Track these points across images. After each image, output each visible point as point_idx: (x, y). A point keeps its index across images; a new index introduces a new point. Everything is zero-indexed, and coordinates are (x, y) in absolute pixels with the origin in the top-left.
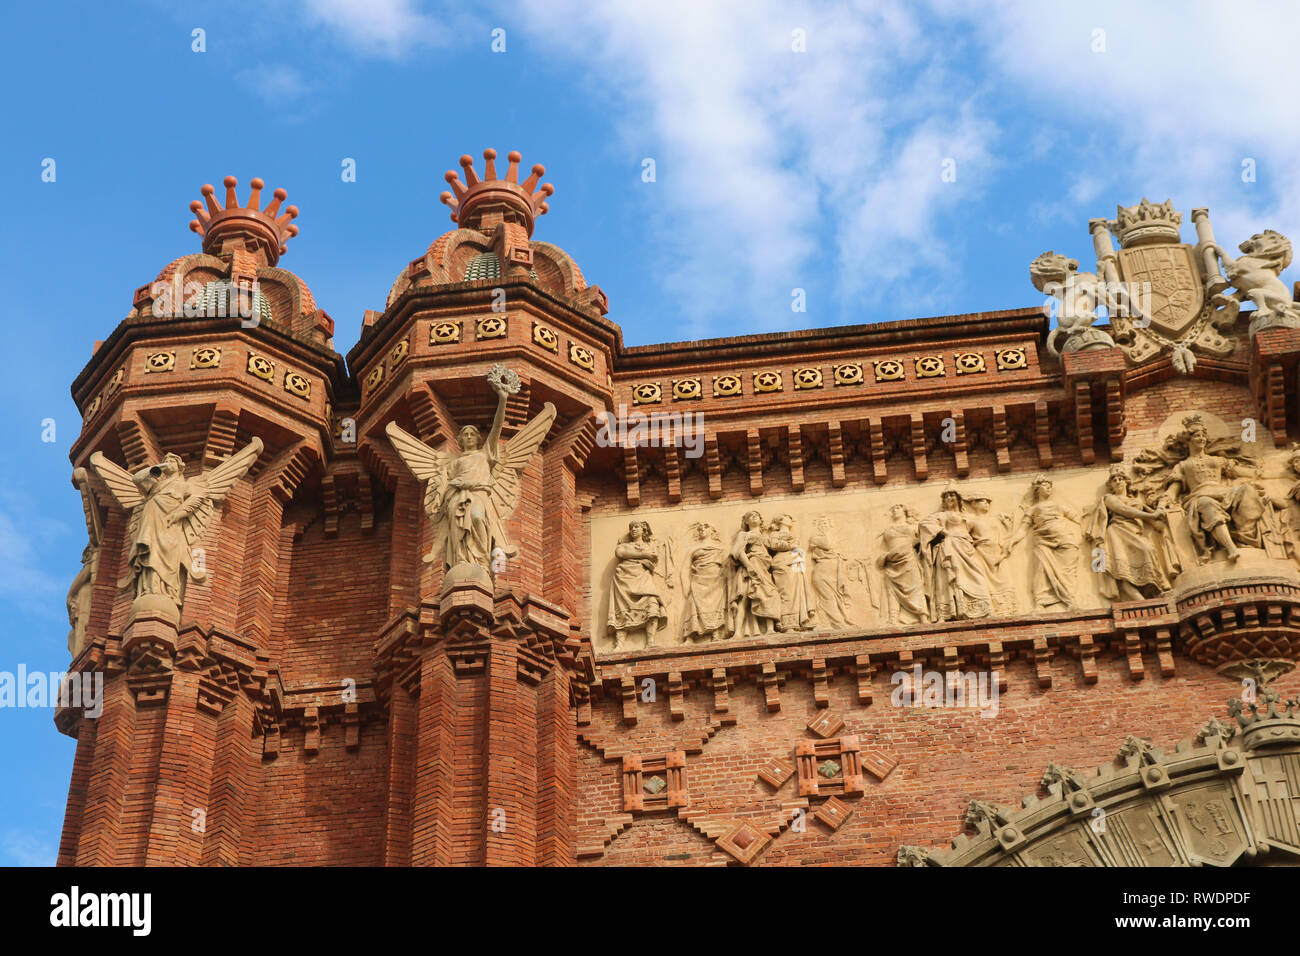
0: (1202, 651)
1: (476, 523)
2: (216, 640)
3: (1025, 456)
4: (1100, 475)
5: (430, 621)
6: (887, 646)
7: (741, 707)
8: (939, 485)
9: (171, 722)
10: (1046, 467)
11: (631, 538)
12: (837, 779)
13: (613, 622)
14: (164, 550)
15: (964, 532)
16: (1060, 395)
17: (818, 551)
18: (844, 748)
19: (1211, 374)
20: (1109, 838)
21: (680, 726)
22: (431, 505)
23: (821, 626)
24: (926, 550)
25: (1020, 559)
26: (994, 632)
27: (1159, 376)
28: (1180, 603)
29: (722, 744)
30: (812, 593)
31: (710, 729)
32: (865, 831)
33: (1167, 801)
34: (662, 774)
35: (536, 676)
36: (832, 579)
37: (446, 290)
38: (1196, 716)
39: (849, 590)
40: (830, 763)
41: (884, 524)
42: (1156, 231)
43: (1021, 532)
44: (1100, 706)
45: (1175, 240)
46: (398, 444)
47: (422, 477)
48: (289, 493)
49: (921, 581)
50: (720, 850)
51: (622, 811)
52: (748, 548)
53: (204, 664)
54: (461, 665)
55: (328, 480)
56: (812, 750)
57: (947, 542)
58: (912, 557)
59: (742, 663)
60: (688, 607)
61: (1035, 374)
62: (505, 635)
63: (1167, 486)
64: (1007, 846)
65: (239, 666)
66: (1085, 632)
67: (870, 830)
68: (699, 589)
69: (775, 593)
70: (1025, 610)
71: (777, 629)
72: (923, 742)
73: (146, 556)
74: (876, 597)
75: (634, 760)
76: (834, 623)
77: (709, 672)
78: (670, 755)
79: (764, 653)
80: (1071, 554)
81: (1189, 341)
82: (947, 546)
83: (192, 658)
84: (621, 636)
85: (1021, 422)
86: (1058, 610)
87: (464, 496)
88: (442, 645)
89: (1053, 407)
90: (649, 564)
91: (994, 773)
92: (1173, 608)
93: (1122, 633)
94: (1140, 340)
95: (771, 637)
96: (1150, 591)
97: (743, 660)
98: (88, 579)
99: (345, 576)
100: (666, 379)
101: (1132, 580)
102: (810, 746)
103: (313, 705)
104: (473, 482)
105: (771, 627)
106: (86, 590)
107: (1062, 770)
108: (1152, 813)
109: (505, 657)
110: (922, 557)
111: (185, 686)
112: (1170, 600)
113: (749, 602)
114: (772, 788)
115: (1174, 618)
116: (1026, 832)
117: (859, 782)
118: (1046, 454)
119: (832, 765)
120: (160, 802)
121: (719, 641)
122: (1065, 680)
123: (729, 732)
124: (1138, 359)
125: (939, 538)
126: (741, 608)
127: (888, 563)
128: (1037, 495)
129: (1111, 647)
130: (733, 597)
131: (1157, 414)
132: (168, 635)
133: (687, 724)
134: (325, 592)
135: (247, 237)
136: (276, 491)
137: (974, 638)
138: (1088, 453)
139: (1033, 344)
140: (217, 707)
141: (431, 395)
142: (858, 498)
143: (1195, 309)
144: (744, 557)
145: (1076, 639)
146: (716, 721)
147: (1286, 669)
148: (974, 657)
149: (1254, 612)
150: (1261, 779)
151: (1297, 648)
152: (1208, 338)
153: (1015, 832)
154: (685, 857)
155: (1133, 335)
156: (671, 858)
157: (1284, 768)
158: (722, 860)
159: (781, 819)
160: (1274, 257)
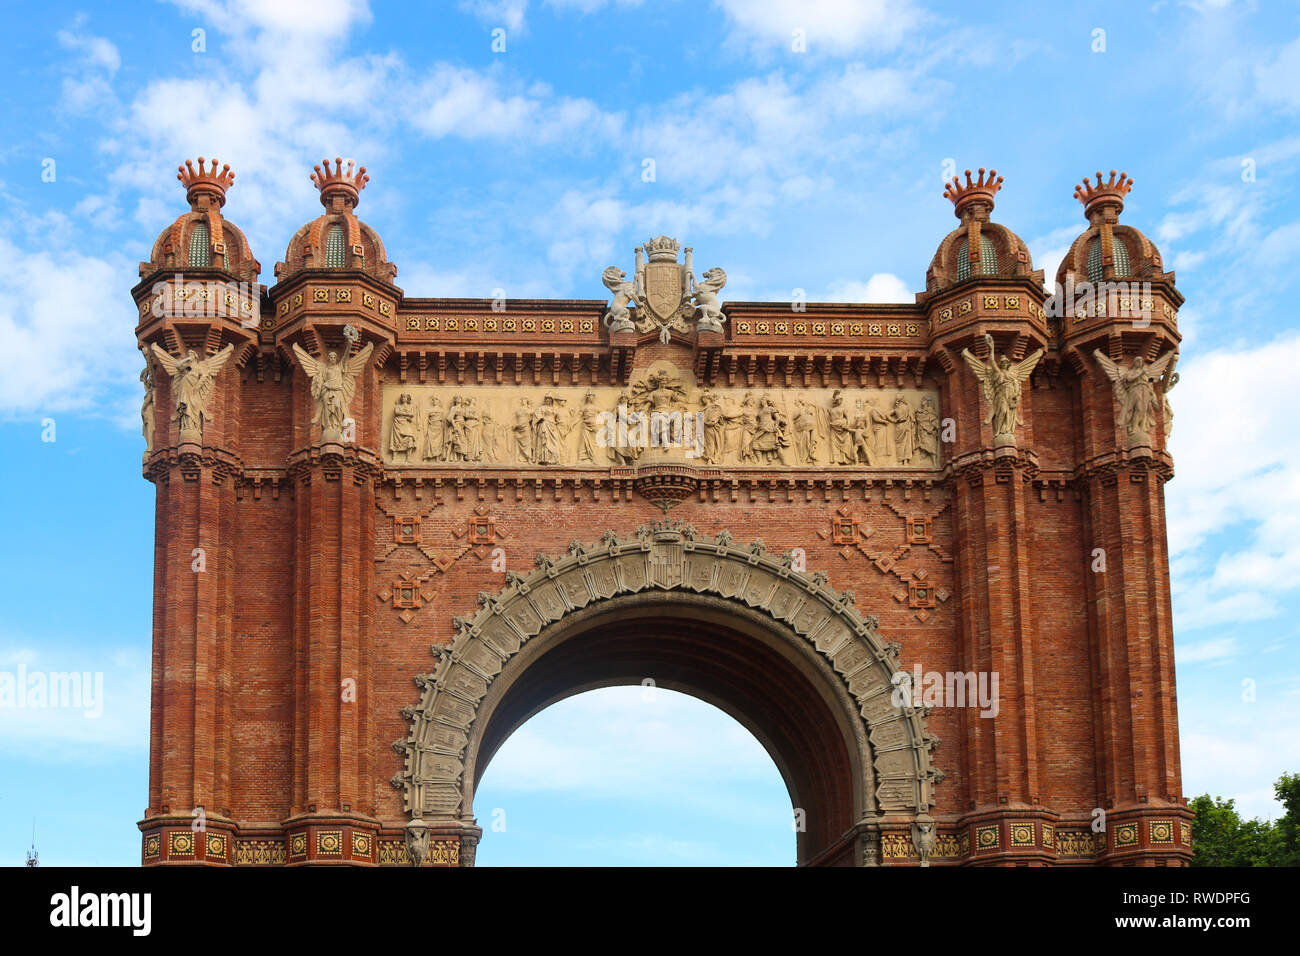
0: (645, 492)
1: (336, 409)
2: (219, 453)
3: (585, 377)
4: (617, 392)
5: (316, 456)
6: (512, 475)
7: (447, 496)
9: (202, 493)
10: (594, 384)
11: (401, 402)
12: (484, 536)
13: (392, 448)
14: (193, 407)
15: (551, 419)
16: (605, 351)
17: (486, 419)
18: (489, 522)
19: (678, 342)
20: (592, 576)
21: (420, 503)
22: (315, 392)
23: (485, 462)
24: (535, 427)
25: (576, 433)
26: (558, 474)
27: (651, 340)
28: (640, 470)
29: (437, 514)
30: (481, 440)
31: (432, 506)
33: (618, 562)
34: (411, 526)
35: (361, 482)
36: (491, 435)
37: (322, 271)
38: (637, 522)
39: (498, 442)
40: (482, 528)
41: (517, 407)
42: (666, 256)
43: (578, 419)
44: (598, 512)
45: (674, 262)
46: (299, 356)
47: (310, 375)
48: (243, 366)
49: (530, 442)
50: (434, 564)
51: (393, 542)
52: (455, 416)
53: (214, 464)
54: (329, 477)
55: (260, 355)
56: (476, 522)
57: (544, 423)
58: (528, 428)
59: (449, 477)
60: (426, 442)
61: (596, 338)
62: (349, 465)
63: (646, 403)
64: (551, 577)
65: (228, 464)
66: (597, 478)
68: (432, 434)
69: (466, 442)
71: (465, 460)
72: (522, 521)
73: (185, 408)
74: (510, 446)
75: (399, 518)
76: (490, 459)
77: (434, 480)
78: (415, 517)
79: (458, 473)
81: (669, 325)
82: (544, 426)
83: (209, 462)
84: (396, 456)
85: (586, 359)
86: (588, 464)
87: (331, 394)
88: (320, 468)
89: (601, 356)
90: (409, 419)
91: (550, 540)
93: (612, 481)
94: (648, 320)
95: (461, 464)
96: (628, 460)
97: (449, 475)
98: (151, 401)
99: (268, 405)
100: (423, 316)
101: (622, 453)
102: (474, 519)
103: (259, 476)
104: (334, 387)
105: (462, 459)
106: (149, 408)
107: (577, 543)
108: (611, 567)
109: (348, 475)
110: (532, 429)
111: (207, 475)
112: (636, 468)
114: (457, 537)
115: (636, 476)
116: (559, 570)
117: (493, 539)
118: (595, 378)
119: (483, 529)
120: (201, 532)
121: (438, 464)
122: (586, 498)
123: (440, 508)
124: (645, 331)
125: (542, 421)
126: (450, 447)
127: (517, 429)
128: (587, 400)
129: (607, 485)
130: (446, 441)
131: (648, 362)
132: (198, 451)
133: (423, 502)
135: (210, 195)
136: (238, 366)
137: (550, 476)
138: (614, 381)
139: (597, 318)
140: (219, 482)
141: (315, 332)
142: (507, 391)
143: (676, 307)
144: (453, 421)
145: (593, 481)
146: (436, 503)
147: (678, 503)
148: (549, 485)
149: (669, 479)
150: (657, 556)
151: (684, 495)
152: (679, 324)
153: (555, 571)
154: (419, 565)
155: (645, 316)
156: (413, 565)
157: (667, 551)
158: (434, 569)
159: (460, 552)
160: (717, 285)
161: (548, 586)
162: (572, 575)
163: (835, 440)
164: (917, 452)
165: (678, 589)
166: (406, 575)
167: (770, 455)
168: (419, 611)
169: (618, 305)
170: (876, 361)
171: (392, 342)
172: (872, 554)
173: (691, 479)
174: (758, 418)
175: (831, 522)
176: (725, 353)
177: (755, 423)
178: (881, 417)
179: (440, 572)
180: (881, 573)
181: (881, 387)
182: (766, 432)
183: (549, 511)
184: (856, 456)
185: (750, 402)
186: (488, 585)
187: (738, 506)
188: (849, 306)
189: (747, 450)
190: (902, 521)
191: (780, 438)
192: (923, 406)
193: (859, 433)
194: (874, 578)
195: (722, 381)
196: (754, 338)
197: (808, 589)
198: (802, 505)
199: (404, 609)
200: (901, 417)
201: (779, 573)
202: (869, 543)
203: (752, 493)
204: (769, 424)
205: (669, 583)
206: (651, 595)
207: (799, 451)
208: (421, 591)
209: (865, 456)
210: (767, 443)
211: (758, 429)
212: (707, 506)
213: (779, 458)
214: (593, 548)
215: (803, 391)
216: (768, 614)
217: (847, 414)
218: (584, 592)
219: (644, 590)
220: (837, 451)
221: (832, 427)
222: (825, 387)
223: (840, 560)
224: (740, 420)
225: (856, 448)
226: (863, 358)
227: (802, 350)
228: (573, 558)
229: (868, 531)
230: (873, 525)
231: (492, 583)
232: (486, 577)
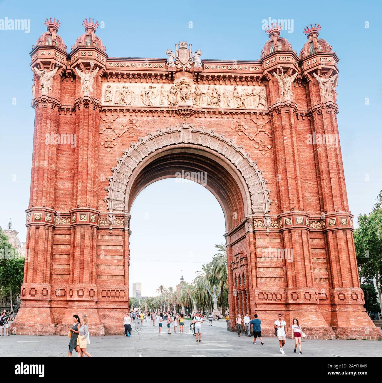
0: (179, 114)
1: (88, 86)
2: (53, 99)
3: (161, 81)
4: (171, 85)
5: (82, 100)
6: (140, 109)
7: (121, 115)
8: (150, 84)
10: (164, 83)
11: (108, 87)
12: (132, 127)
13: (105, 100)
14: (45, 85)
15: (152, 92)
16: (167, 73)
17: (133, 92)
18: (133, 122)
20: (164, 138)
22: (82, 81)
23: (132, 105)
24: (147, 95)
25: (159, 97)
26: (154, 108)
27: (181, 71)
29: (118, 120)
30: (131, 99)
32: (135, 134)
33: (171, 134)
34: (110, 123)
35: (95, 109)
36: (134, 97)
38: (177, 123)
39: (136, 99)
40: (131, 124)
41: (141, 89)
42: (184, 47)
43: (159, 93)
44: (166, 120)
45: (186, 48)
46: (77, 71)
47: (80, 77)
48: (61, 75)
49: (145, 99)
50: (117, 134)
51: (105, 128)
52: (123, 91)
53: (52, 102)
54: (85, 107)
55: (67, 73)
57: (149, 94)
58: (145, 95)
60: (115, 99)
61: (164, 69)
62: (91, 103)
63: (179, 89)
64: (152, 138)
65: (56, 103)
66: (165, 110)
68: (117, 97)
69: (126, 99)
70: (158, 105)
72: (143, 122)
73: (43, 85)
74: (139, 100)
75: (107, 121)
76: (134, 104)
77: (117, 110)
78: (111, 121)
79: (124, 108)
81: (185, 66)
83: (50, 102)
84: (106, 103)
85: (162, 75)
86: (162, 106)
87: (86, 82)
88: (83, 104)
89: (166, 75)
90: (110, 92)
91: (151, 128)
93: (169, 110)
94: (179, 65)
95: (125, 105)
96: (174, 105)
97: (121, 108)
98: (34, 85)
99: (69, 88)
100: (114, 62)
101: (172, 103)
102: (129, 121)
103: (66, 108)
104: (87, 80)
106: (34, 87)
107: (159, 129)
108: (169, 136)
109: (91, 106)
111: (49, 105)
112: (176, 107)
114: (124, 127)
115: (176, 109)
116: (154, 137)
117: (134, 127)
118: (164, 81)
120: (47, 122)
121: (118, 105)
122: (162, 116)
124: (178, 68)
125: (148, 93)
126: (122, 100)
127: (141, 95)
128: (162, 87)
129: (168, 112)
131: (180, 77)
132: (47, 98)
133: (114, 116)
134: (66, 90)
136: (60, 75)
137: (151, 109)
138: (170, 82)
139: (165, 63)
140: (53, 108)
141: (82, 64)
142: (139, 85)
143: (187, 61)
144: (123, 93)
146: (118, 117)
147: (189, 118)
148: (151, 111)
149: (186, 110)
150: (183, 133)
151: (192, 115)
154: (113, 135)
155: (178, 63)
156: (111, 135)
157: (186, 132)
158: (117, 136)
159: (125, 131)
160: (199, 55)
161: (151, 141)
162: (158, 138)
163: (235, 100)
164: (260, 104)
165: (189, 143)
166: (109, 137)
167: (216, 104)
168: (112, 148)
169: (171, 60)
170: (247, 77)
171: (105, 68)
172: (248, 134)
173: (193, 110)
174: (212, 93)
175: (235, 124)
176: (202, 74)
177: (211, 95)
178: (249, 94)
179: (119, 137)
180: (251, 140)
181: (248, 85)
182: (215, 97)
183: (151, 119)
184: (242, 105)
185: (210, 89)
186: (133, 141)
187: (207, 119)
189: (209, 103)
190: (256, 125)
191: (219, 99)
192: (261, 91)
193: (242, 99)
194: (248, 141)
195: (201, 82)
196: (211, 70)
197: (229, 144)
198: (226, 119)
199: (108, 148)
200: (255, 94)
201: (220, 139)
202: (246, 131)
203: (211, 115)
205: (187, 141)
206: (181, 145)
207: (225, 103)
208: (113, 142)
209: (244, 105)
210: (215, 100)
211: (212, 97)
212: (198, 119)
213: (219, 105)
214: (164, 130)
215: (226, 86)
216: (217, 151)
217: (239, 93)
218: (161, 143)
219: (179, 143)
220: (236, 104)
221: (234, 96)
222: (232, 85)
223: (238, 136)
224: (207, 94)
225: (242, 103)
226: (243, 76)
227: (225, 74)
228: (158, 133)
229: (246, 127)
230: (248, 126)
231: (134, 141)
232: (132, 139)
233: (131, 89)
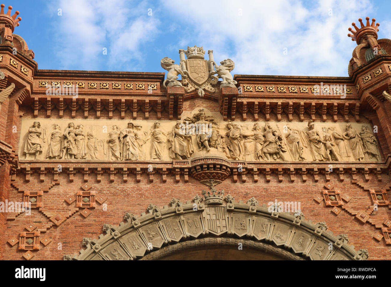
0: (197, 176)
3: (153, 115)
4: (174, 123)
6: (107, 166)
7: (62, 180)
8: (127, 121)
10: (159, 119)
11: (34, 126)
12: (88, 203)
13: (26, 151)
15: (133, 135)
16: (165, 99)
17: (90, 136)
18: (91, 194)
19: (208, 98)
20: (165, 226)
21: (43, 184)
23: (88, 158)
24: (122, 139)
25: (148, 144)
26: (138, 165)
27: (194, 97)
28: (192, 162)
29: (55, 190)
30: (86, 148)
31: (51, 185)
32: (95, 219)
33: (182, 217)
34: (36, 197)
36: (93, 145)
38: (193, 194)
39: (98, 148)
40: (86, 198)
42: (198, 55)
43: (149, 137)
44: (166, 189)
45: (203, 58)
49: (119, 148)
50: (51, 221)
52: (69, 133)
56: (81, 194)
57: (128, 137)
58: (117, 141)
60: (49, 148)
61: (159, 92)
64: (135, 226)
66: (164, 167)
67: (96, 219)
68: (53, 144)
69: (76, 147)
70: (148, 159)
71: (75, 158)
72: (114, 195)
74: (105, 151)
75: (28, 192)
76: (92, 157)
77: (53, 168)
78: (39, 192)
79: (70, 164)
80: (163, 145)
81: (203, 88)
82: (128, 139)
84: (27, 155)
85: (153, 104)
86: (158, 160)
89: (163, 102)
90: (39, 135)
91: (134, 205)
92: (190, 163)
93: (175, 168)
94: (190, 86)
95: (73, 160)
96: (184, 157)
97: (64, 166)
100: (50, 80)
101: (179, 154)
102: (81, 193)
105: (73, 157)
107: (153, 206)
108: (178, 220)
110: (120, 141)
112: (189, 161)
113: (68, 149)
114: (68, 204)
115: (190, 166)
116: (141, 223)
117: (94, 204)
118: (159, 115)
119: (87, 199)
121: (57, 160)
122: (157, 180)
123: (57, 187)
124: (189, 91)
125: (126, 136)
126: (65, 151)
127: (110, 142)
128: (155, 127)
129: (171, 172)
130: (63, 147)
131: (192, 107)
133: (45, 183)
137: (133, 166)
138: (171, 116)
139: (159, 83)
142: (104, 122)
143: (206, 79)
144: (68, 135)
145: (162, 169)
146: (54, 183)
147: (219, 183)
148: (132, 172)
149: (212, 166)
150: (209, 213)
151: (223, 178)
152: (209, 87)
153: (138, 223)
154: (40, 222)
155: (188, 84)
156: (36, 222)
157: (215, 211)
158: (51, 224)
159: (70, 213)
160: (229, 67)
161: (134, 234)
162: (150, 226)
163: (314, 148)
164: (367, 155)
165: (225, 235)
166: (30, 228)
167: (275, 156)
168: (38, 253)
169: (171, 75)
170: (330, 106)
171: (28, 88)
172: (353, 212)
173: (227, 167)
174: (264, 136)
175: (322, 193)
176: (239, 100)
177: (263, 139)
178: (339, 136)
179: (55, 226)
180: (361, 223)
181: (335, 121)
182: (270, 142)
183: (133, 188)
184: (329, 156)
185: (258, 128)
186: (90, 235)
187: (258, 184)
188: (309, 78)
189: (260, 153)
190: (366, 193)
191: (279, 145)
192: (363, 130)
193: (328, 143)
194: (357, 227)
195: (238, 118)
196: (255, 93)
197: (315, 232)
198: (300, 184)
199: (27, 251)
200: (352, 135)
201: (294, 223)
202: (348, 204)
203: (267, 176)
204: (271, 138)
205: (219, 231)
206: (207, 240)
207: (293, 154)
208: (40, 239)
209: (335, 156)
210: (272, 148)
211: (265, 142)
212: (238, 184)
213: (281, 158)
214: (162, 208)
215: (290, 123)
216: (291, 250)
217: (319, 133)
218: (160, 237)
219: (201, 236)
220: (316, 154)
221: (310, 141)
222: (301, 121)
223: (332, 216)
224: (253, 137)
225: (328, 152)
226: (323, 104)
227: (285, 100)
228: (151, 214)
229: (347, 198)
230: (349, 195)
231: (92, 233)
232: (88, 229)
233: (85, 131)
